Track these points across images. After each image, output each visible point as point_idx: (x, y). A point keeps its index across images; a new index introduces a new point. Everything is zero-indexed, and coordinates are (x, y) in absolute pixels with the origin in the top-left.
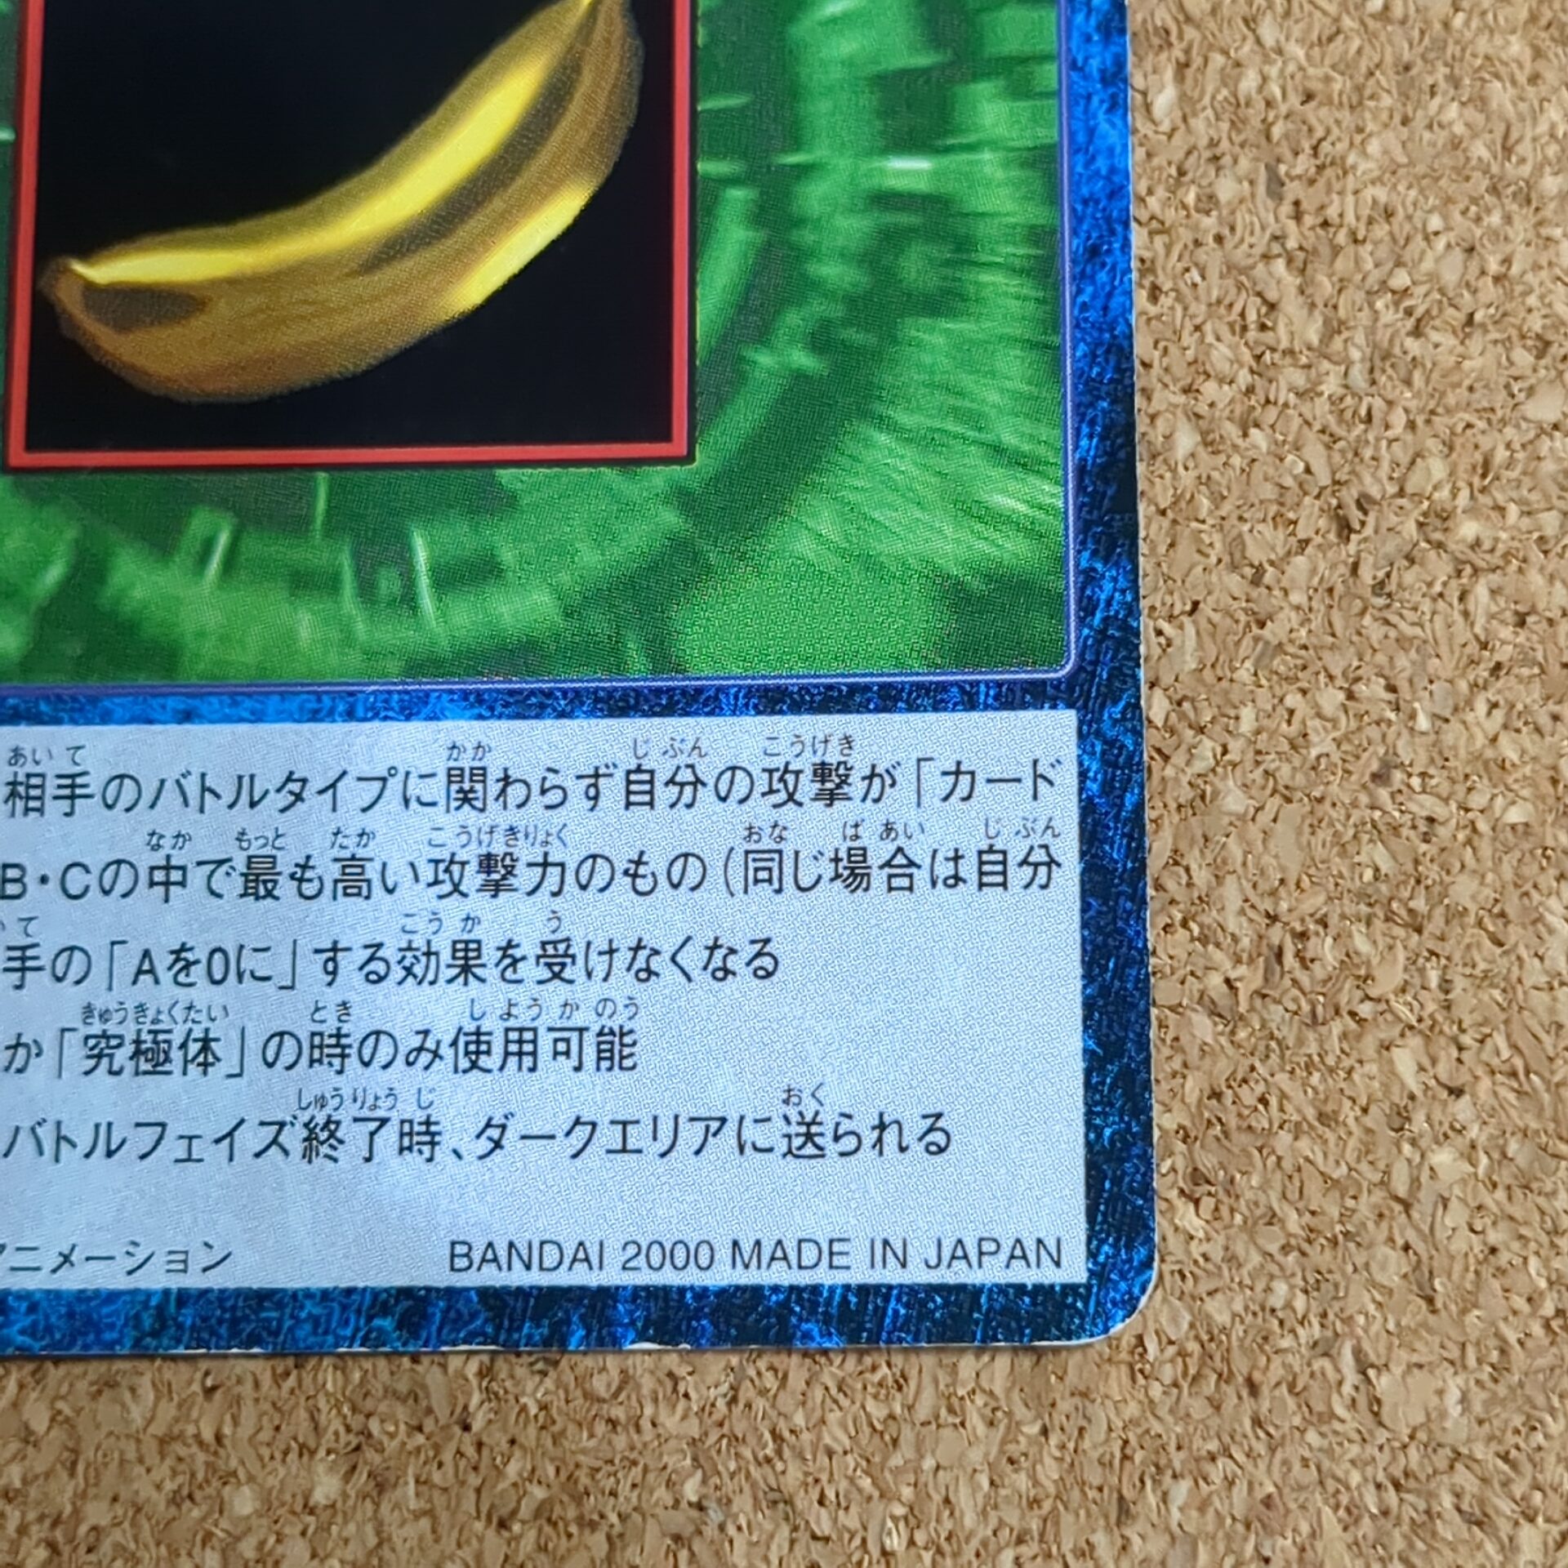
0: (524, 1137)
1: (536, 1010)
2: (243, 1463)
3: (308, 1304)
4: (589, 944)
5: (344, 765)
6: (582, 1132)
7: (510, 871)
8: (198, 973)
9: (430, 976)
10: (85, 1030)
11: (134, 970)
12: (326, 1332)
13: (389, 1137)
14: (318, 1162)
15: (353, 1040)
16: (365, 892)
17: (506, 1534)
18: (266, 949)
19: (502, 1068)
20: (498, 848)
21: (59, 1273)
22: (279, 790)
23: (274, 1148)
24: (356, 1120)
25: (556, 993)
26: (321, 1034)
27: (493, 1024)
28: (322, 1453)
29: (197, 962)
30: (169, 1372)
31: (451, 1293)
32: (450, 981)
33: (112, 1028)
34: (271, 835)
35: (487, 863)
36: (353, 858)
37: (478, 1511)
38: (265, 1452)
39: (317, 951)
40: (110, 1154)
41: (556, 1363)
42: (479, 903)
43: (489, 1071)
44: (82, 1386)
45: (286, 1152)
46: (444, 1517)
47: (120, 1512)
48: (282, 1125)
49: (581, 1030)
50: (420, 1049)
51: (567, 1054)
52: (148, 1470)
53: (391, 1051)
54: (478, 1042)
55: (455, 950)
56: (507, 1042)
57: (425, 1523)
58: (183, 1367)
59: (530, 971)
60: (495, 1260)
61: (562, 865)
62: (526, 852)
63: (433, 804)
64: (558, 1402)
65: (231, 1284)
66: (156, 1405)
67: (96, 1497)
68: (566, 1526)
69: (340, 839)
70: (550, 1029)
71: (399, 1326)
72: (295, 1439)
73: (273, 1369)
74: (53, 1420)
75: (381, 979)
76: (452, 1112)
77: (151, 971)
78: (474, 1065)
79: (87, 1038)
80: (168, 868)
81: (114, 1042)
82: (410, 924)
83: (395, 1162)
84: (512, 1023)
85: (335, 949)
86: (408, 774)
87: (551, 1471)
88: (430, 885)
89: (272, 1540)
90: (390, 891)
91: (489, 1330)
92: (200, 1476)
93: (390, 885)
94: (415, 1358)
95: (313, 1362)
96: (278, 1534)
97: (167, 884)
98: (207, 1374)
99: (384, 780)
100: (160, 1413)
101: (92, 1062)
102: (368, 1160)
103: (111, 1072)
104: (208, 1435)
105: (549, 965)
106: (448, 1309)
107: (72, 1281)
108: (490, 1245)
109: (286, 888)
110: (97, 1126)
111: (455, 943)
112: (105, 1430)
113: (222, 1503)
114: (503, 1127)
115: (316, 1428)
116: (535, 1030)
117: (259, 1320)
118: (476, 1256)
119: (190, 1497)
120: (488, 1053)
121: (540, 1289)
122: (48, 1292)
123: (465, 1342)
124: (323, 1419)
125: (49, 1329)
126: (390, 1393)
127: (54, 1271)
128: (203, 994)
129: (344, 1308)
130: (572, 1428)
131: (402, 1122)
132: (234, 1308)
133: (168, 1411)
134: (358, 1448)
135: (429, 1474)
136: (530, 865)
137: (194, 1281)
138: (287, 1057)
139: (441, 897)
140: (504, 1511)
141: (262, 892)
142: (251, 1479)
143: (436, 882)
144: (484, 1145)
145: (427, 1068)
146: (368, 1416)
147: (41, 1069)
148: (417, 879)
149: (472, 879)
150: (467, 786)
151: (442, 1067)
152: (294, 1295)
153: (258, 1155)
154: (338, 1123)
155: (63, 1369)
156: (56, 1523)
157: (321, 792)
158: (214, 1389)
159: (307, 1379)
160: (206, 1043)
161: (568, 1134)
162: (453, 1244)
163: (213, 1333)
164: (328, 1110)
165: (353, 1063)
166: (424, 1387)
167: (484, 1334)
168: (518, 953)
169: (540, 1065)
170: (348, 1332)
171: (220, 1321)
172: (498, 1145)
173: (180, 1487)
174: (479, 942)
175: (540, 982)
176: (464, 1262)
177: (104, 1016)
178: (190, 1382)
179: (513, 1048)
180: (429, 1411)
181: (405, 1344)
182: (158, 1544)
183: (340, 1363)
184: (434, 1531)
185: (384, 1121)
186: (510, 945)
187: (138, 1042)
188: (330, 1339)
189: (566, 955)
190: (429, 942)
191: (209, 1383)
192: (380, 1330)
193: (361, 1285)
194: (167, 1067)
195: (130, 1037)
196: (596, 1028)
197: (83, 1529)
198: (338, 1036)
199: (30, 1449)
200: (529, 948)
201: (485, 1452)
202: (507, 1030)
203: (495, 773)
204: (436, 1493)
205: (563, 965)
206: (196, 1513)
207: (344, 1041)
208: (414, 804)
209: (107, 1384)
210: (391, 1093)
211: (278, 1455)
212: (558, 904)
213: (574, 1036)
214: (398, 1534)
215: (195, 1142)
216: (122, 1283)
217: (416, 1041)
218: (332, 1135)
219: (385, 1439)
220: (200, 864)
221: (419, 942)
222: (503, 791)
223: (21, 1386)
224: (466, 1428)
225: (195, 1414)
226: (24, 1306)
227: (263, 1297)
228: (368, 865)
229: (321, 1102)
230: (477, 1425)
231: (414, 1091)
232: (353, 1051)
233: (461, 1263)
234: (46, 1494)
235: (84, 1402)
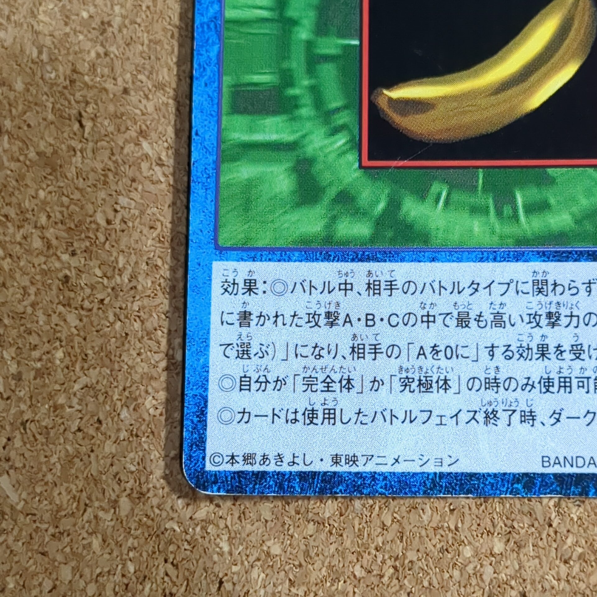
0: (568, 418)
1: (570, 370)
2: (466, 537)
3: (489, 478)
4: (589, 346)
5: (493, 279)
6: (590, 416)
7: (558, 319)
8: (441, 355)
9: (529, 357)
10: (399, 376)
11: (417, 353)
12: (496, 489)
13: (516, 417)
14: (490, 426)
15: (501, 381)
16: (503, 325)
17: (568, 565)
18: (467, 346)
19: (558, 392)
20: (553, 310)
21: (394, 466)
22: (469, 287)
23: (473, 421)
24: (504, 410)
25: (578, 364)
26: (489, 378)
27: (554, 376)
28: (496, 534)
29: (441, 351)
30: (437, 503)
31: (542, 475)
32: (537, 359)
33: (410, 375)
34: (466, 304)
35: (549, 315)
36: (498, 313)
37: (557, 557)
38: (475, 533)
39: (486, 347)
40: (411, 422)
41: (584, 502)
42: (547, 330)
43: (553, 393)
44: (403, 508)
45: (478, 422)
46: (544, 559)
47: (420, 555)
48: (476, 412)
49: (588, 378)
50: (527, 384)
51: (583, 387)
52: (430, 540)
53: (516, 385)
54: (549, 382)
55: (538, 348)
56: (560, 382)
57: (537, 561)
58: (441, 501)
59: (567, 356)
60: (559, 463)
61: (578, 316)
62: (564, 311)
63: (528, 293)
64: (585, 516)
65: (459, 471)
66: (432, 516)
67: (411, 549)
68: (591, 562)
69: (493, 306)
70: (576, 378)
71: (524, 488)
72: (486, 529)
73: (476, 503)
74: (393, 521)
75: (511, 358)
76: (540, 408)
77: (424, 354)
78: (548, 391)
79: (400, 379)
80: (428, 316)
81: (411, 380)
82: (521, 338)
83: (519, 426)
84: (561, 375)
85: (493, 347)
86: (517, 282)
87: (584, 542)
88: (528, 323)
89: (479, 567)
90: (513, 325)
91: (558, 489)
92: (450, 543)
93: (513, 323)
94: (529, 500)
95: (491, 500)
96: (481, 564)
97: (428, 322)
98: (451, 504)
99: (509, 284)
100: (433, 519)
101: (403, 388)
102: (509, 425)
103: (410, 391)
104: (453, 527)
105: (575, 354)
106: (542, 481)
107: (399, 468)
108: (557, 458)
109: (473, 324)
110: (406, 412)
111: (538, 345)
112: (412, 525)
113: (459, 552)
114: (560, 414)
115: (493, 525)
116: (570, 378)
117: (470, 484)
118: (552, 462)
119: (447, 550)
120: (553, 386)
121: (577, 474)
122: (390, 473)
123: (549, 493)
124: (496, 521)
125: (391, 486)
126: (521, 512)
127: (392, 465)
128: (444, 363)
129: (502, 480)
130: (591, 526)
131: (521, 411)
132: (461, 480)
133: (437, 518)
134: (510, 532)
135: (537, 542)
136: (566, 316)
137: (445, 469)
138: (477, 387)
139: (532, 328)
140: (567, 557)
141: (464, 325)
142: (470, 543)
143: (530, 322)
144: (553, 421)
145: (530, 391)
146: (513, 521)
147: (384, 390)
148: (523, 321)
149: (544, 321)
150: (540, 286)
151: (536, 391)
152: (484, 475)
153: (467, 423)
154: (497, 412)
155: (396, 502)
156: (397, 559)
157: (485, 288)
158: (454, 510)
159: (489, 507)
160: (446, 381)
161: (585, 417)
162: (543, 457)
163: (453, 489)
164: (493, 407)
165: (501, 389)
166: (533, 510)
167: (557, 491)
168: (562, 349)
169: (573, 391)
170: (505, 489)
171: (456, 485)
172: (558, 420)
173: (443, 546)
174: (547, 345)
175: (572, 360)
176: (547, 464)
177: (407, 370)
178: (445, 507)
179: (562, 384)
180: (536, 519)
181: (526, 494)
182: (435, 567)
183: (501, 501)
184: (540, 564)
185: (514, 411)
186: (559, 346)
187: (420, 380)
188: (498, 492)
189: (581, 350)
190: (528, 345)
191: (452, 508)
192: (517, 488)
193: (508, 472)
194: (431, 390)
195: (417, 378)
196: (593, 377)
197: (406, 562)
198: (495, 379)
199: (385, 532)
200: (566, 347)
201: (558, 534)
202: (560, 378)
203: (551, 282)
204: (540, 550)
205: (580, 354)
206: (449, 556)
207: (497, 381)
208: (520, 293)
209: (413, 508)
210: (516, 400)
211: (480, 535)
212: (576, 331)
213: (585, 380)
214: (527, 565)
215: (443, 418)
216: (418, 470)
217: (525, 381)
218: (495, 416)
219: (520, 529)
220: (440, 314)
221: (525, 344)
222: (554, 289)
223: (380, 508)
224: (550, 525)
225: (447, 519)
226: (381, 478)
227: (472, 476)
228: (504, 316)
229: (490, 403)
230: (554, 525)
231: (525, 400)
232: (501, 385)
233: (546, 464)
234: (391, 549)
235: (405, 514)
